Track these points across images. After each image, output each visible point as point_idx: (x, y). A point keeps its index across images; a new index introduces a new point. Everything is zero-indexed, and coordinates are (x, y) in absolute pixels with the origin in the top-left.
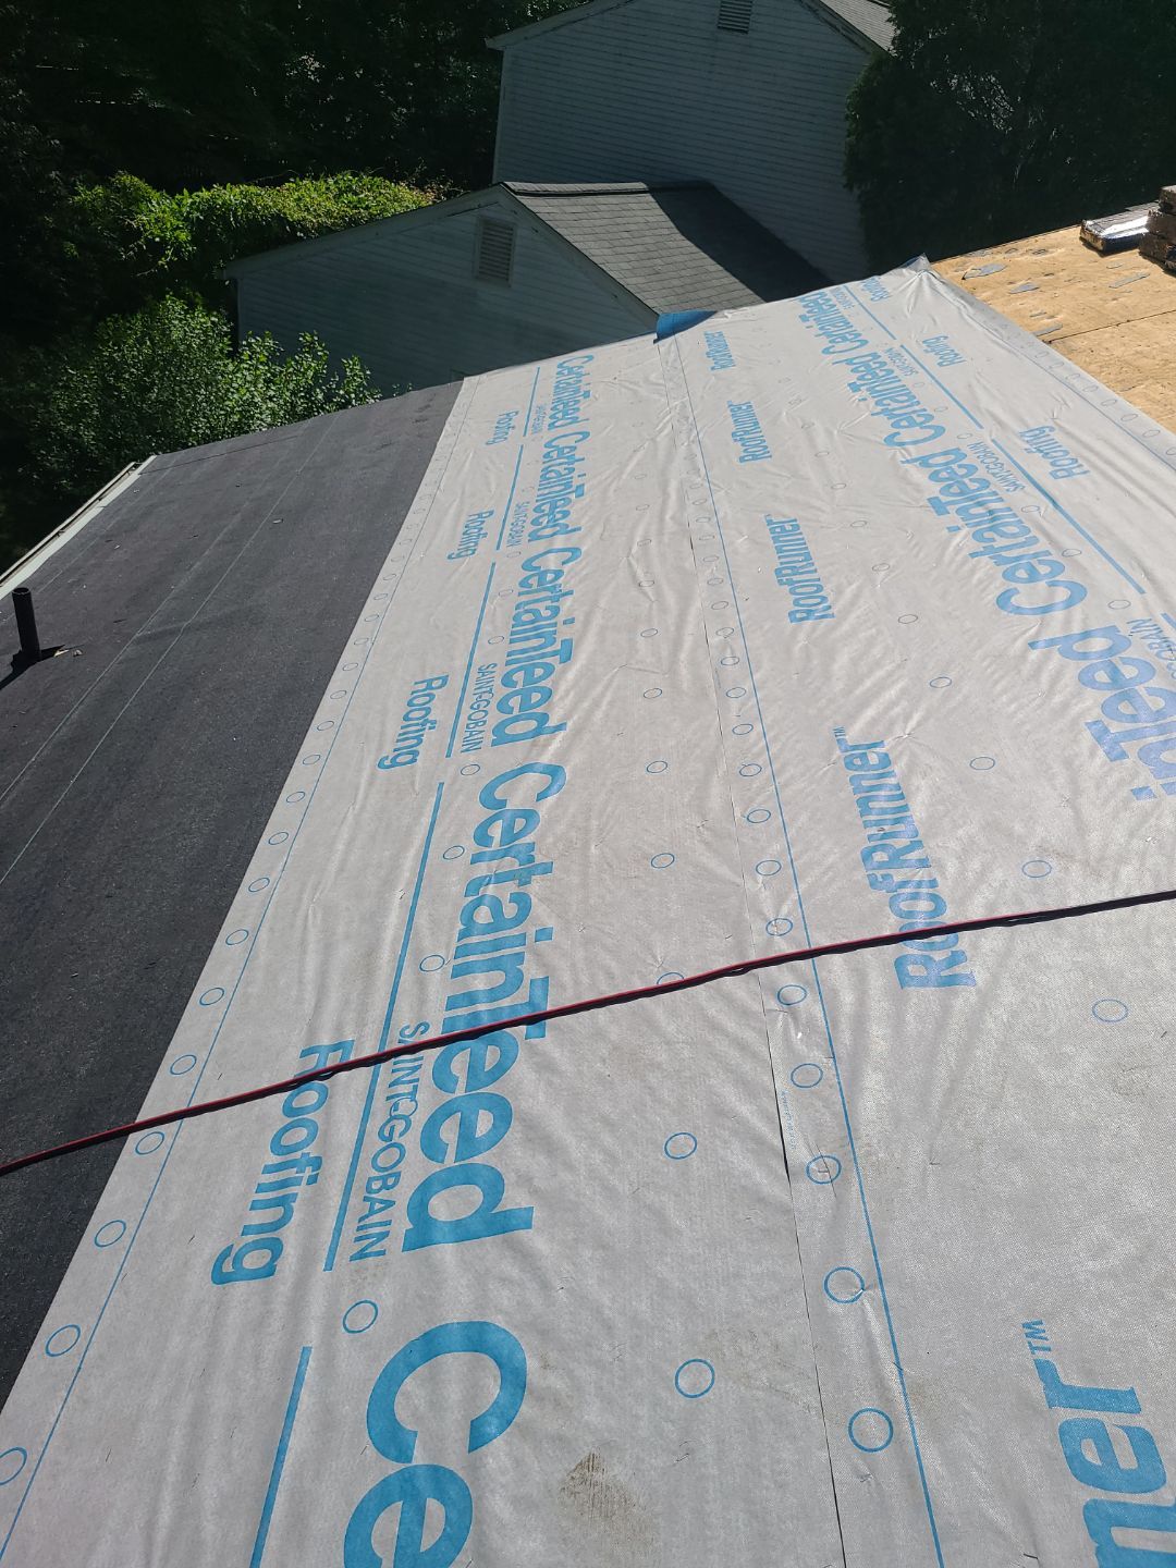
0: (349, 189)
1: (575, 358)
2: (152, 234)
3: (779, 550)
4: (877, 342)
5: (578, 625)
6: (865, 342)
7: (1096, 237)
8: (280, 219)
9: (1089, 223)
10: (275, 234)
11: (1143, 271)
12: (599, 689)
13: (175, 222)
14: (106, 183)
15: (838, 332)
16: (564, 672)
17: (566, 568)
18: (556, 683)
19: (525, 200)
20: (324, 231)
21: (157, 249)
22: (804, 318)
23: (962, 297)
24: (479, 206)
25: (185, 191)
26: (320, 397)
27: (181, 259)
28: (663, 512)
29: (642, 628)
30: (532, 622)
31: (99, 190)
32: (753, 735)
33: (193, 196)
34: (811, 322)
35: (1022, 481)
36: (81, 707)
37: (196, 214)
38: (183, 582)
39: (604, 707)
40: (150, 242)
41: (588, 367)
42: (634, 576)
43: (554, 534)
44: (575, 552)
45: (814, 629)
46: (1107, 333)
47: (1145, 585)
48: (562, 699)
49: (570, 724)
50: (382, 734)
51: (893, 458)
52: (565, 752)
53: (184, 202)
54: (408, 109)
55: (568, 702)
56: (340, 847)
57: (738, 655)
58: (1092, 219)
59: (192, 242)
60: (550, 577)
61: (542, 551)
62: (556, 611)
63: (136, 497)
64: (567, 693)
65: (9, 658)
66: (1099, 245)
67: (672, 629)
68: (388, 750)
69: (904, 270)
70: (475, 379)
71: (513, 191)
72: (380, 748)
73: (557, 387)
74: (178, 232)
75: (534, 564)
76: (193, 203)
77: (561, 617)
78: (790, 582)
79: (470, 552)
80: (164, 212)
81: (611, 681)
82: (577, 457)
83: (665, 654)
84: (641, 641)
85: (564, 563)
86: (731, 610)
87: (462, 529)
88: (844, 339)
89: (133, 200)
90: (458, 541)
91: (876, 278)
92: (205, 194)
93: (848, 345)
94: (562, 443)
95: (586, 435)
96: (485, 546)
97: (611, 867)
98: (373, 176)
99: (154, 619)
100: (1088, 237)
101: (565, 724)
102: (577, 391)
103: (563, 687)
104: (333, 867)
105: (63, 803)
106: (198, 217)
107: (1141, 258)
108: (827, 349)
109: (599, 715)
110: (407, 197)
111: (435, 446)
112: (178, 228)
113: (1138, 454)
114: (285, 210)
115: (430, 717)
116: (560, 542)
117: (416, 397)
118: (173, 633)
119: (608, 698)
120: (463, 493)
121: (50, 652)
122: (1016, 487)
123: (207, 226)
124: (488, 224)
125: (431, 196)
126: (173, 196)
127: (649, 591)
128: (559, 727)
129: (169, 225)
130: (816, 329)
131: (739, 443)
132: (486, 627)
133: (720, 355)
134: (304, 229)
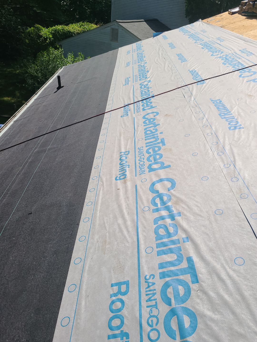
0: (82, 25)
2: (44, 36)
4: (193, 32)
7: (230, 12)
8: (69, 32)
9: (229, 10)
10: (68, 35)
11: (238, 16)
13: (48, 33)
14: (34, 27)
19: (120, 24)
20: (78, 34)
21: (46, 39)
22: (180, 31)
23: (207, 24)
25: (50, 27)
27: (51, 41)
33: (52, 28)
35: (216, 43)
40: (44, 38)
46: (231, 25)
47: (231, 50)
51: (196, 44)
53: (50, 29)
54: (90, 10)
58: (230, 9)
59: (52, 37)
66: (231, 14)
69: (197, 22)
70: (121, 48)
71: (117, 22)
76: (52, 29)
80: (46, 32)
89: (39, 30)
91: (192, 24)
92: (54, 27)
98: (87, 22)
100: (229, 13)
106: (53, 32)
107: (238, 14)
110: (94, 26)
112: (49, 35)
113: (233, 37)
114: (70, 30)
117: (110, 52)
122: (215, 44)
123: (55, 34)
124: (113, 29)
125: (99, 26)
126: (47, 29)
134: (74, 34)
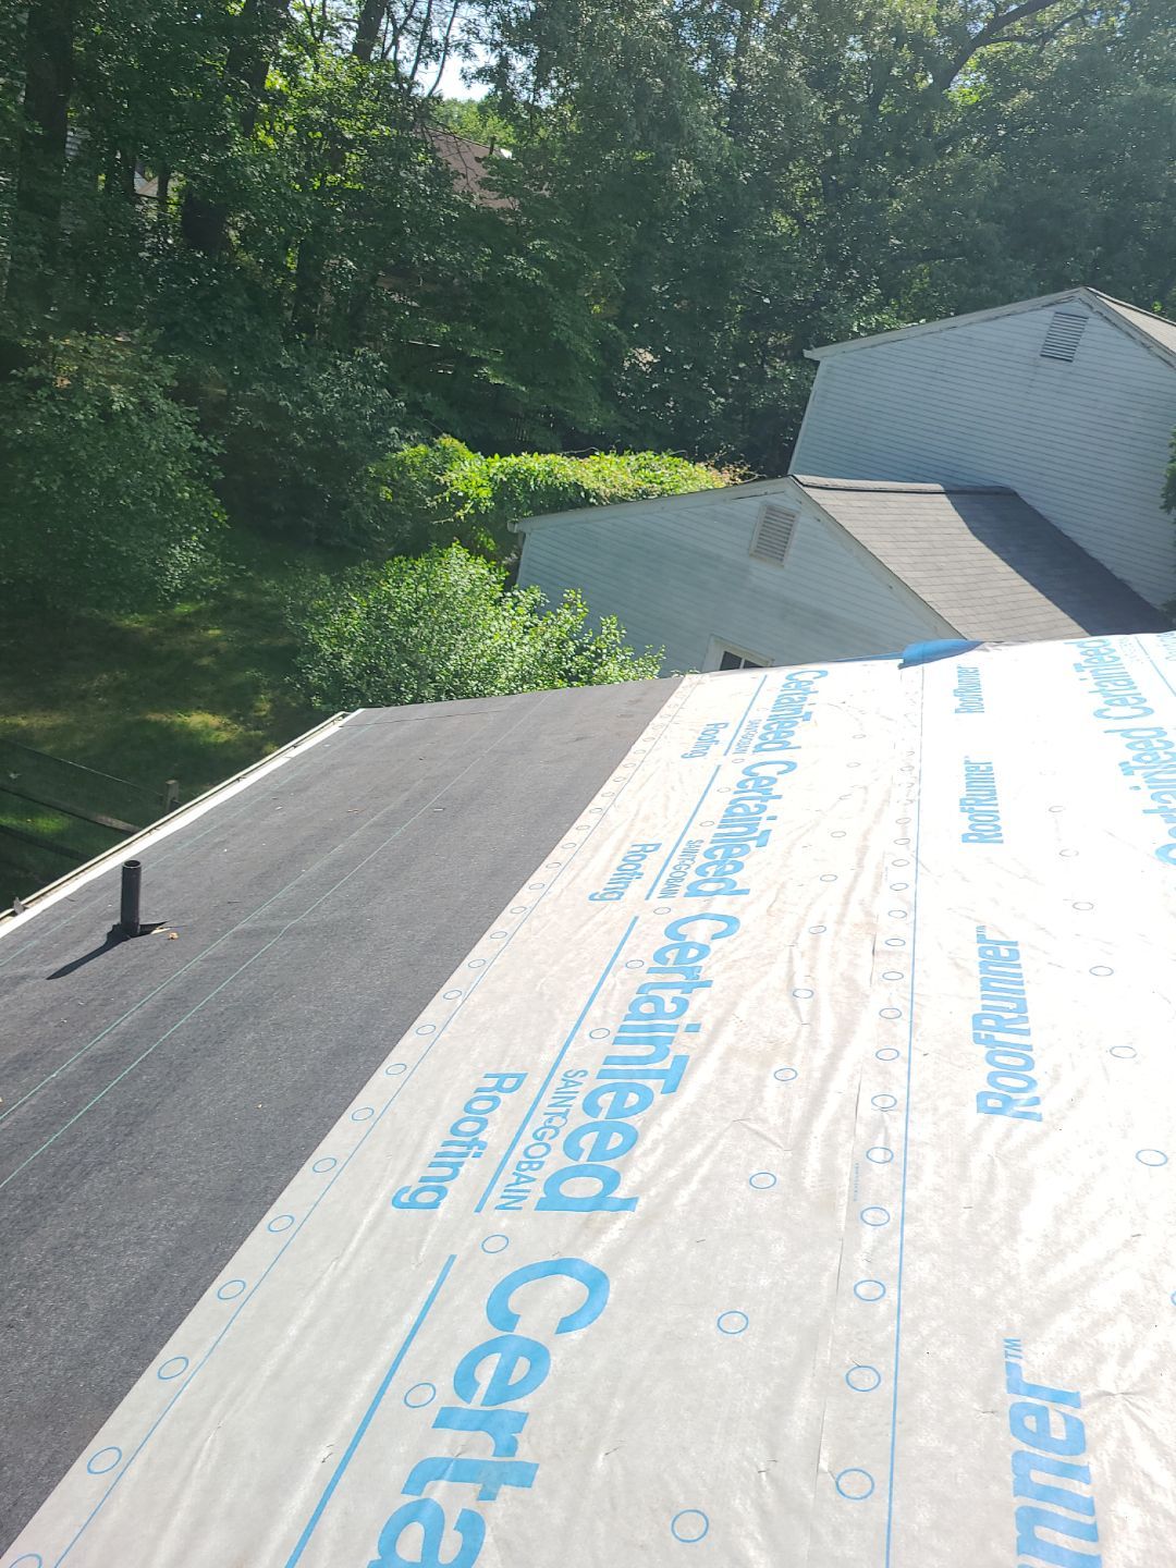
0: (648, 466)
1: (808, 672)
2: (457, 489)
3: (985, 985)
4: (1165, 714)
5: (702, 1037)
6: (1149, 711)
8: (577, 486)
10: (572, 499)
12: (697, 1150)
13: (481, 481)
14: (429, 443)
15: (1117, 691)
16: (663, 1108)
17: (715, 945)
18: (647, 1124)
19: (812, 492)
20: (615, 500)
21: (459, 502)
22: (1078, 667)
24: (766, 494)
25: (497, 456)
26: (572, 649)
27: (478, 512)
28: (851, 890)
29: (780, 1063)
30: (650, 1017)
31: (422, 448)
32: (882, 1307)
33: (502, 460)
34: (1087, 674)
36: (139, 1011)
37: (501, 476)
38: (315, 867)
39: (694, 1185)
40: (453, 495)
41: (819, 684)
42: (790, 977)
43: (717, 892)
44: (732, 922)
45: (1008, 1135)
48: (645, 1154)
49: (642, 1202)
50: (418, 1147)
52: (620, 1252)
53: (494, 464)
54: (726, 399)
55: (652, 1161)
56: (293, 1331)
57: (893, 1147)
59: (491, 499)
60: (693, 953)
61: (695, 912)
62: (683, 1006)
63: (325, 752)
64: (656, 1143)
65: (108, 928)
67: (817, 1075)
68: (412, 1180)
70: (695, 678)
71: (802, 483)
72: (406, 1172)
73: (778, 702)
74: (481, 489)
75: (682, 930)
76: (501, 467)
77: (687, 1019)
78: (989, 1042)
79: (616, 895)
80: (473, 472)
81: (715, 1141)
82: (774, 793)
83: (796, 1115)
84: (771, 1082)
85: (714, 937)
86: (899, 1069)
87: (618, 861)
88: (1124, 703)
89: (448, 458)
90: (609, 876)
92: (513, 460)
93: (1126, 711)
94: (762, 771)
95: (791, 766)
96: (636, 889)
97: (614, 1507)
98: (674, 456)
99: (266, 909)
101: (636, 1199)
102: (799, 711)
103: (654, 1133)
104: (268, 1368)
105: (46, 1151)
106: (502, 479)
108: (1101, 711)
109: (683, 1196)
110: (702, 477)
111: (629, 749)
112: (482, 486)
114: (582, 480)
115: (483, 1137)
116: (720, 905)
118: (273, 932)
119: (703, 1171)
120: (637, 814)
121: (147, 930)
123: (508, 487)
124: (771, 510)
125: (727, 477)
126: (486, 457)
127: (804, 1005)
128: (628, 1204)
129: (474, 483)
130: (1091, 684)
131: (967, 815)
132: (596, 1012)
133: (970, 696)
134: (598, 497)
